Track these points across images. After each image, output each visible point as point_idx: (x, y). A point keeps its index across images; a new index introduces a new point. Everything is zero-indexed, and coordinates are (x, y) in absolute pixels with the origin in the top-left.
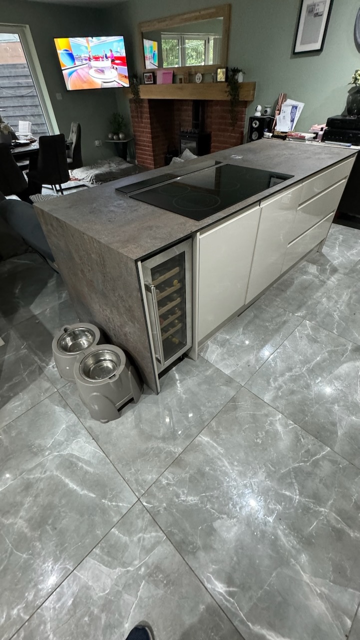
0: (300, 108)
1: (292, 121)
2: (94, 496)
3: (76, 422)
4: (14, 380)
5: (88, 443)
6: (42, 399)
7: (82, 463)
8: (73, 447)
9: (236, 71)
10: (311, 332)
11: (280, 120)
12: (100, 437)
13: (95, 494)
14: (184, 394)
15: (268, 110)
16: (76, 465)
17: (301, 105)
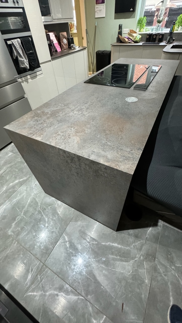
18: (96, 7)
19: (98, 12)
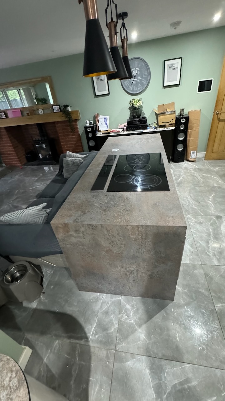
0: (108, 118)
1: (107, 125)
2: (215, 398)
3: (152, 360)
4: (73, 373)
5: (174, 367)
6: (111, 366)
7: (186, 384)
8: (169, 380)
9: (66, 106)
10: (196, 220)
11: (100, 125)
12: (175, 356)
13: (215, 396)
14: (184, 289)
15: (92, 122)
16: (184, 389)
17: (108, 117)
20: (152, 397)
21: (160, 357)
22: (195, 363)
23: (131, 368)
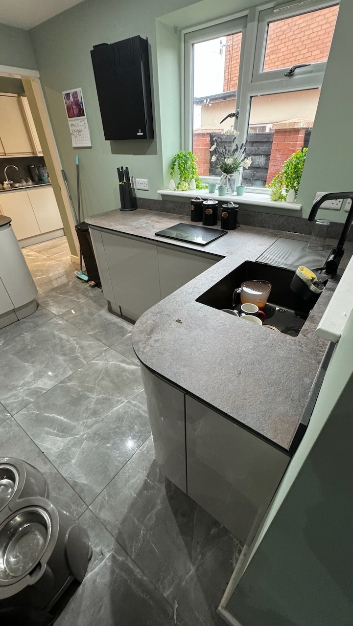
18: (70, 123)
19: (75, 134)
20: (87, 442)
21: (51, 464)
22: (29, 439)
23: (86, 475)
